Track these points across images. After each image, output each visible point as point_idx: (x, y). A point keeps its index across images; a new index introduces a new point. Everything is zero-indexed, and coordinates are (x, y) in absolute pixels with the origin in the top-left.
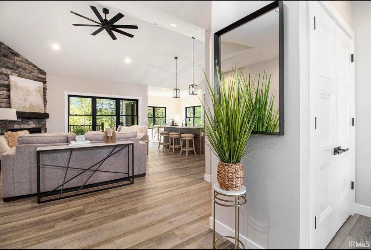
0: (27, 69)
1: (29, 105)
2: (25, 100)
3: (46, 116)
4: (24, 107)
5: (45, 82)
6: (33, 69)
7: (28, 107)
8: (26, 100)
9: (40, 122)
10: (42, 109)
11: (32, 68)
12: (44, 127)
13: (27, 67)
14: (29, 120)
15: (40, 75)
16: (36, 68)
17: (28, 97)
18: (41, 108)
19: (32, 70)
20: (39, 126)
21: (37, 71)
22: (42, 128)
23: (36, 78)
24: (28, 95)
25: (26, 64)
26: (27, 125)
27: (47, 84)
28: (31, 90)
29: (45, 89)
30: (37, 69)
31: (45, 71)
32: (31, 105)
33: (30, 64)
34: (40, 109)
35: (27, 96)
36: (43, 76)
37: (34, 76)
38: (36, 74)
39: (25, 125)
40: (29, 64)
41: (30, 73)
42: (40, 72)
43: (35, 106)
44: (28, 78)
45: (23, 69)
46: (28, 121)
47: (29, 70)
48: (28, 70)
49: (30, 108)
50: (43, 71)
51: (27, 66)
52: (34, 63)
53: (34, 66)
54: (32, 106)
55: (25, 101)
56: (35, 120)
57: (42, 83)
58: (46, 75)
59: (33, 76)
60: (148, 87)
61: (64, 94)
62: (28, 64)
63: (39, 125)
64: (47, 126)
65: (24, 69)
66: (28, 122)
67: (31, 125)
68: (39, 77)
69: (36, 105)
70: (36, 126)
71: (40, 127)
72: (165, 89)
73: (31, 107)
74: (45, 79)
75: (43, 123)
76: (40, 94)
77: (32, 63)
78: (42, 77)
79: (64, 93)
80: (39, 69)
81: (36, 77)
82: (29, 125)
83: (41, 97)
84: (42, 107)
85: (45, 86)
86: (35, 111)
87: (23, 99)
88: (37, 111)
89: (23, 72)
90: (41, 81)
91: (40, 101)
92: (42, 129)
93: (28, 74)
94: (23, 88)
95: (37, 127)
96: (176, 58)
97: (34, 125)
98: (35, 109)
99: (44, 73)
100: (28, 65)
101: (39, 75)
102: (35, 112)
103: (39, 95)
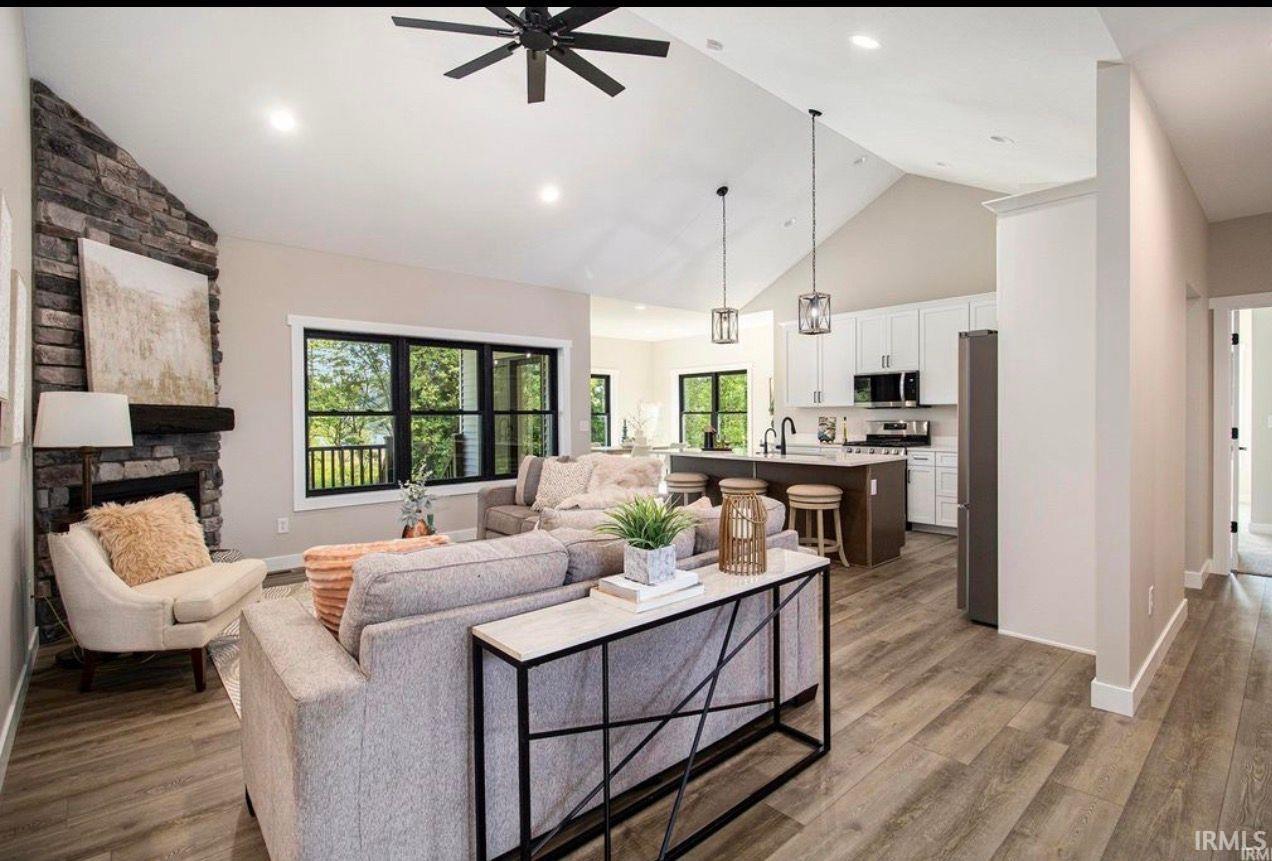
0: (147, 214)
1: (157, 375)
2: (146, 351)
3: (224, 419)
4: (141, 384)
5: (213, 275)
6: (170, 214)
7: (156, 384)
8: (147, 354)
9: (198, 445)
10: (207, 391)
11: (164, 210)
12: (211, 466)
13: (145, 203)
14: (156, 442)
15: (195, 244)
16: (181, 213)
17: (155, 338)
18: (203, 388)
19: (164, 217)
20: (194, 463)
21: (185, 224)
22: (203, 474)
23: (178, 256)
24: (155, 328)
25: (144, 193)
26: (149, 462)
27: (219, 282)
28: (166, 309)
29: (214, 303)
30: (184, 215)
31: (214, 225)
32: (168, 374)
33: (158, 190)
34: (200, 393)
35: (152, 331)
36: (206, 247)
37: (172, 244)
38: (179, 236)
39: (142, 463)
40: (151, 192)
41: (159, 229)
42: (195, 230)
43: (180, 378)
44: (152, 253)
45: (131, 215)
46: (153, 447)
47: (153, 218)
48: (149, 219)
49: (163, 387)
50: (204, 224)
51: (144, 200)
52: (171, 190)
53: (173, 202)
54: (170, 378)
55: (143, 357)
56: (179, 438)
57: (206, 277)
58: (214, 245)
59: (170, 245)
60: (594, 300)
61: (290, 326)
62: (147, 189)
63: (192, 459)
64: (222, 464)
65: (136, 212)
66: (152, 451)
67: (164, 462)
68: (191, 249)
69: (187, 374)
70: (182, 466)
71: (199, 468)
72: (641, 307)
73: (167, 380)
74: (212, 259)
75: (209, 448)
76: (200, 326)
77: (164, 188)
78: (204, 251)
79: (290, 323)
80: (189, 217)
81: (182, 250)
82: (156, 462)
83: (202, 339)
84: (206, 383)
85: (213, 292)
86: (182, 398)
87: (137, 348)
88: (189, 399)
89: (131, 229)
90: (198, 270)
91: (200, 353)
92: (206, 479)
93: (149, 235)
94: (135, 297)
95: (186, 469)
96: (722, 191)
97: (176, 460)
98: (182, 393)
99: (210, 237)
100: (150, 196)
101: (190, 243)
102: (182, 403)
103: (195, 328)
